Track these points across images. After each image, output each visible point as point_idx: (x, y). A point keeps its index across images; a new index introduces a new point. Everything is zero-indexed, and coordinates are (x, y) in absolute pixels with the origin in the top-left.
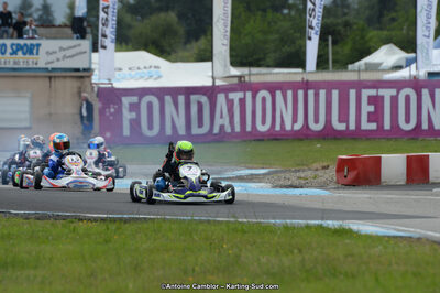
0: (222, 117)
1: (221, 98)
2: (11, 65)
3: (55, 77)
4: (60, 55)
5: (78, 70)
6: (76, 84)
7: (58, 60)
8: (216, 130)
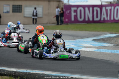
0: (104, 15)
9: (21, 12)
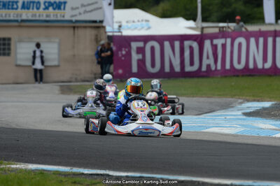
0: (208, 58)
1: (207, 44)
2: (44, 18)
3: (78, 27)
4: (82, 10)
5: (95, 22)
6: (93, 32)
7: (80, 14)
8: (204, 69)
9: (9, 54)
